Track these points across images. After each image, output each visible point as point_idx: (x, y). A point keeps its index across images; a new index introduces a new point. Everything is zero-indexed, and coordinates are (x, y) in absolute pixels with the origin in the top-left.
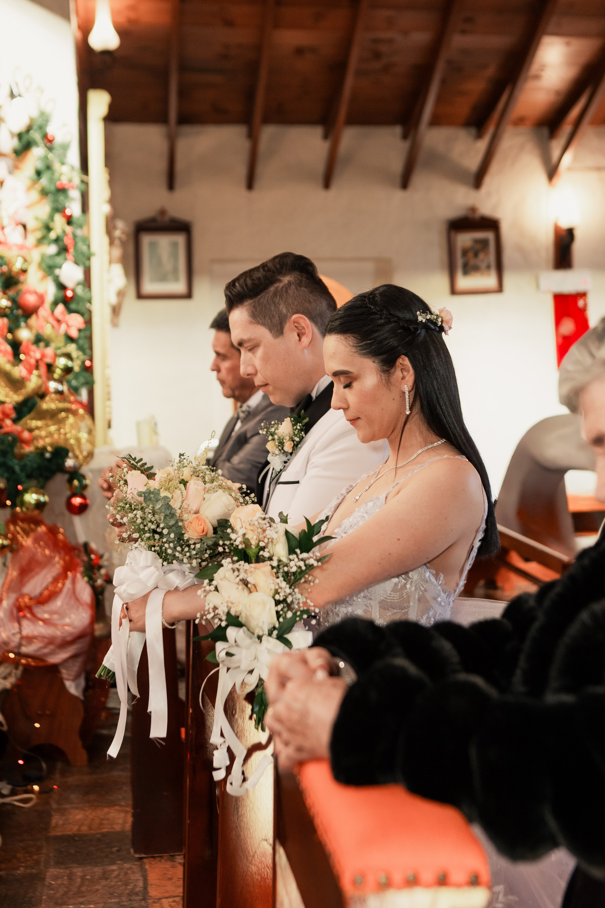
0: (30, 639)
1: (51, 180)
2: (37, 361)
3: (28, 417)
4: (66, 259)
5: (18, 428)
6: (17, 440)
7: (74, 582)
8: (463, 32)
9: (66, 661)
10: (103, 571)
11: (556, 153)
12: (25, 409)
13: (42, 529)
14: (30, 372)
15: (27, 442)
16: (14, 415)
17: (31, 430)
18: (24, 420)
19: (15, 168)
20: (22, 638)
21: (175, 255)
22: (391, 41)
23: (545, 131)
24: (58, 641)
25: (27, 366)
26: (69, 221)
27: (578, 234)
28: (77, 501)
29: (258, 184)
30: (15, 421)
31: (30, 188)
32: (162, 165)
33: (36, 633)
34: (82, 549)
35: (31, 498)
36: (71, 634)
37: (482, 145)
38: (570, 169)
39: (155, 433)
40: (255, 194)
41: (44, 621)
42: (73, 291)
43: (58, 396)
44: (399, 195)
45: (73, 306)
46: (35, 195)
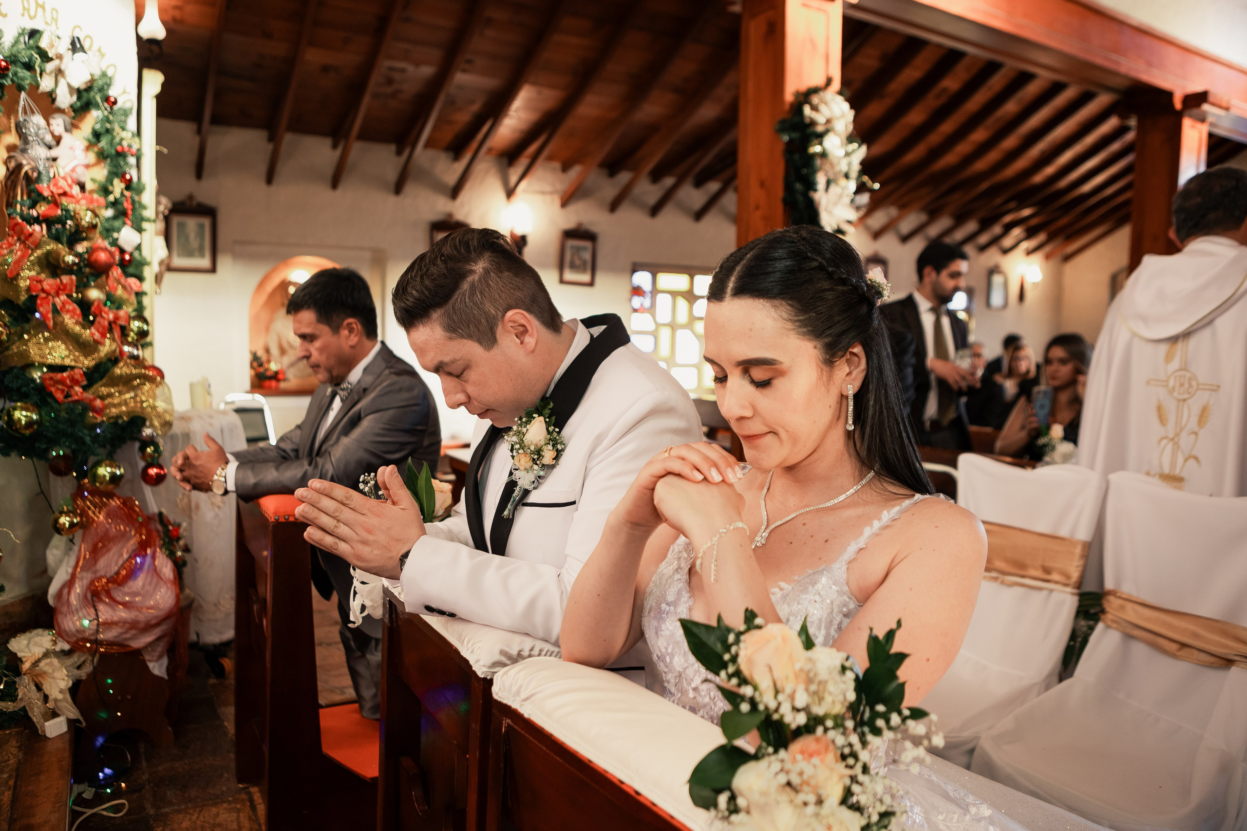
0: (108, 625)
1: (111, 143)
2: (110, 323)
3: (100, 383)
4: (124, 223)
5: (88, 395)
6: (88, 407)
7: (154, 557)
8: (464, 71)
9: (150, 644)
10: (182, 543)
11: (513, 179)
12: (96, 375)
13: (115, 503)
14: (103, 336)
15: (99, 411)
16: (85, 383)
17: (103, 398)
18: (95, 387)
19: (72, 127)
20: (98, 625)
21: (201, 234)
22: (403, 71)
23: (505, 161)
24: (142, 625)
25: (101, 330)
26: (129, 185)
27: (530, 240)
28: (153, 471)
29: (276, 180)
30: (85, 388)
31: (88, 148)
32: (193, 157)
33: (116, 619)
34: (157, 518)
35: (104, 471)
36: (156, 617)
37: (459, 167)
38: (524, 191)
39: (209, 393)
40: (273, 188)
41: (125, 605)
42: (131, 255)
43: (133, 362)
44: (392, 199)
45: (131, 270)
46: (91, 157)
